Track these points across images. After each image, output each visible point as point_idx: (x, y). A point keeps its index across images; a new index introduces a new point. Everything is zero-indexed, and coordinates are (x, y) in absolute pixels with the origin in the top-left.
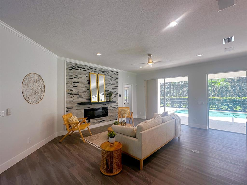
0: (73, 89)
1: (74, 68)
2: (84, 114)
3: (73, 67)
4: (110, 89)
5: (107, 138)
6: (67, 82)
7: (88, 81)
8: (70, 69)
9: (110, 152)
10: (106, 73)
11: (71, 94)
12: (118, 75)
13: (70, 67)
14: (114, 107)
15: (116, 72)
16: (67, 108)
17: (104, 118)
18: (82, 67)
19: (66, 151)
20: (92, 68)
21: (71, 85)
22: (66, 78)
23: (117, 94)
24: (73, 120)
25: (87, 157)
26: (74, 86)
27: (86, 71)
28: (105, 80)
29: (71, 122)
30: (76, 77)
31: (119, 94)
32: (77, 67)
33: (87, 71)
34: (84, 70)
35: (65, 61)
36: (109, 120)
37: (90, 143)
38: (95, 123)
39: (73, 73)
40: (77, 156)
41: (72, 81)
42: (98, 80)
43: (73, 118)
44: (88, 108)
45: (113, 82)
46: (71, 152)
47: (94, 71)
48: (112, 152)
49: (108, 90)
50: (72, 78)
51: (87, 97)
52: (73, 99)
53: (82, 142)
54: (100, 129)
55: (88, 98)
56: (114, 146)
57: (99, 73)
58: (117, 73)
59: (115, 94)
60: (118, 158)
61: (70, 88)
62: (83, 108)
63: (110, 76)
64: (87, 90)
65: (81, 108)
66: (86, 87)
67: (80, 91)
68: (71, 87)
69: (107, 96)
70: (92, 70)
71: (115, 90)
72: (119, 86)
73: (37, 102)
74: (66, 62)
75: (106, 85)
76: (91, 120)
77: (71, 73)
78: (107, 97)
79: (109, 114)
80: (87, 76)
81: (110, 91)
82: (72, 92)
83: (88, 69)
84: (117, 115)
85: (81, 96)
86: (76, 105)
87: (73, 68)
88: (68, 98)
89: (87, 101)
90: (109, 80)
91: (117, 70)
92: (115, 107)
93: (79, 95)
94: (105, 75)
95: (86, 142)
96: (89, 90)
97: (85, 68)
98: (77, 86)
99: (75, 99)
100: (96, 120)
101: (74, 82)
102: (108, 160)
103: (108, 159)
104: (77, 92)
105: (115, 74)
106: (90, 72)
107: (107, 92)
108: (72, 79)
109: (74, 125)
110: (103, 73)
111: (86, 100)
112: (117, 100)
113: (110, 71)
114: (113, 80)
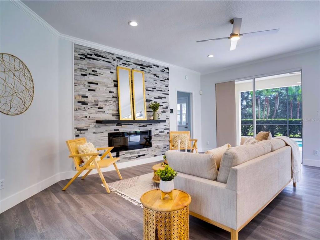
0: (88, 94)
1: (88, 56)
2: (108, 141)
3: (88, 54)
4: (155, 98)
5: (152, 184)
6: (76, 82)
7: (114, 81)
8: (81, 58)
9: (164, 213)
10: (147, 69)
11: (84, 103)
12: (168, 73)
13: (82, 55)
14: (161, 132)
15: (165, 68)
16: (76, 130)
17: (145, 150)
18: (104, 56)
19: (73, 208)
20: (121, 59)
21: (83, 87)
22: (76, 74)
23: (167, 108)
24: (87, 151)
25: (113, 220)
26: (89, 90)
27: (110, 62)
28: (146, 81)
29: (83, 154)
30: (93, 73)
31: (171, 108)
32: (94, 54)
33: (112, 64)
34: (106, 61)
35: (73, 43)
36: (153, 155)
37: (118, 194)
38: (128, 159)
39: (88, 66)
40: (93, 218)
41: (85, 81)
42: (132, 80)
43: (87, 145)
44: (115, 130)
45: (160, 85)
46: (82, 209)
47: (126, 64)
48: (168, 213)
49: (150, 99)
50: (86, 75)
51: (113, 110)
52: (87, 114)
53: (104, 191)
54: (137, 169)
55: (115, 112)
56: (172, 199)
57: (134, 68)
58: (166, 70)
59: (163, 108)
60: (183, 228)
61: (81, 93)
62: (106, 131)
63: (155, 75)
64: (113, 97)
65: (102, 131)
66: (110, 92)
67: (100, 99)
68: (84, 90)
69: (149, 110)
70: (121, 62)
71: (163, 100)
72: (170, 93)
73: (17, 112)
74: (75, 44)
75: (147, 90)
76: (121, 153)
77: (84, 66)
78: (150, 113)
79: (153, 144)
80: (112, 73)
81: (155, 102)
82: (86, 101)
83: (114, 60)
84: (168, 146)
85: (102, 108)
86: (92, 126)
87: (86, 57)
88: (79, 111)
89: (114, 118)
90: (152, 82)
91: (167, 65)
92: (164, 132)
93: (98, 106)
94: (145, 72)
95: (111, 191)
96: (116, 97)
97: (110, 58)
98: (94, 90)
99: (91, 114)
100: (130, 153)
101: (89, 83)
102: (158, 232)
103: (159, 228)
104: (94, 101)
105: (163, 71)
106: (117, 65)
107: (150, 103)
108: (86, 77)
109: (89, 159)
110: (141, 68)
111: (112, 117)
112: (167, 119)
113: (154, 65)
114: (159, 82)
